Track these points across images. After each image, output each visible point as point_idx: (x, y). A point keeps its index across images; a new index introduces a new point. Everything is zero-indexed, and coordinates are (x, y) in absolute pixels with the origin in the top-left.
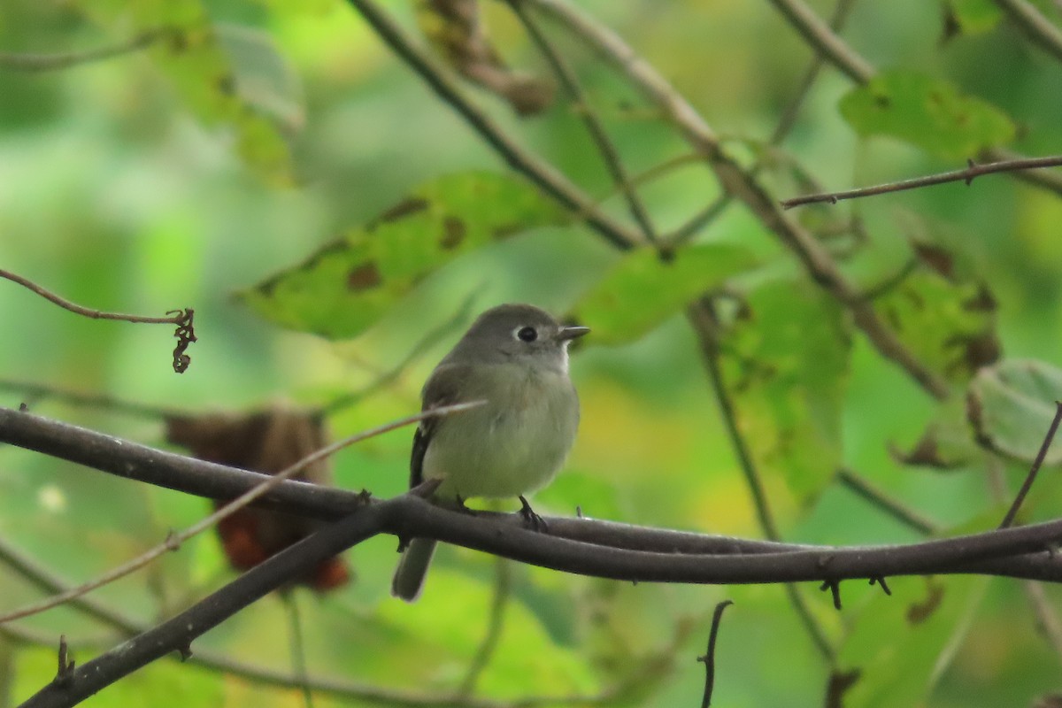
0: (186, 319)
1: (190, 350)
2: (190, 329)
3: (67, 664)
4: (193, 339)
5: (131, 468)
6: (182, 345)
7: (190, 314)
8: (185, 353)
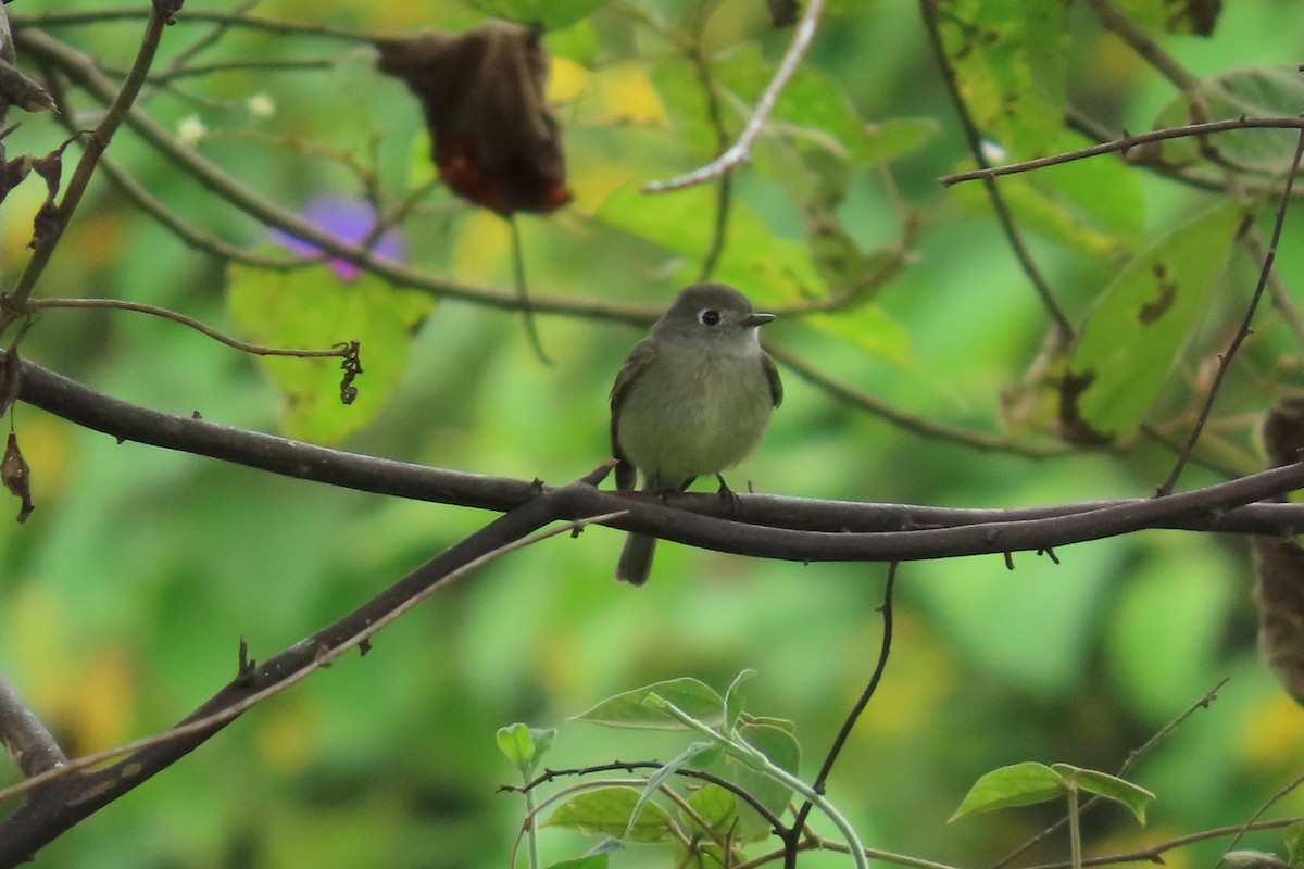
0: (352, 351)
1: (357, 382)
2: (356, 361)
3: (248, 663)
4: (359, 371)
5: (305, 469)
6: (349, 377)
7: (355, 346)
8: (351, 385)
